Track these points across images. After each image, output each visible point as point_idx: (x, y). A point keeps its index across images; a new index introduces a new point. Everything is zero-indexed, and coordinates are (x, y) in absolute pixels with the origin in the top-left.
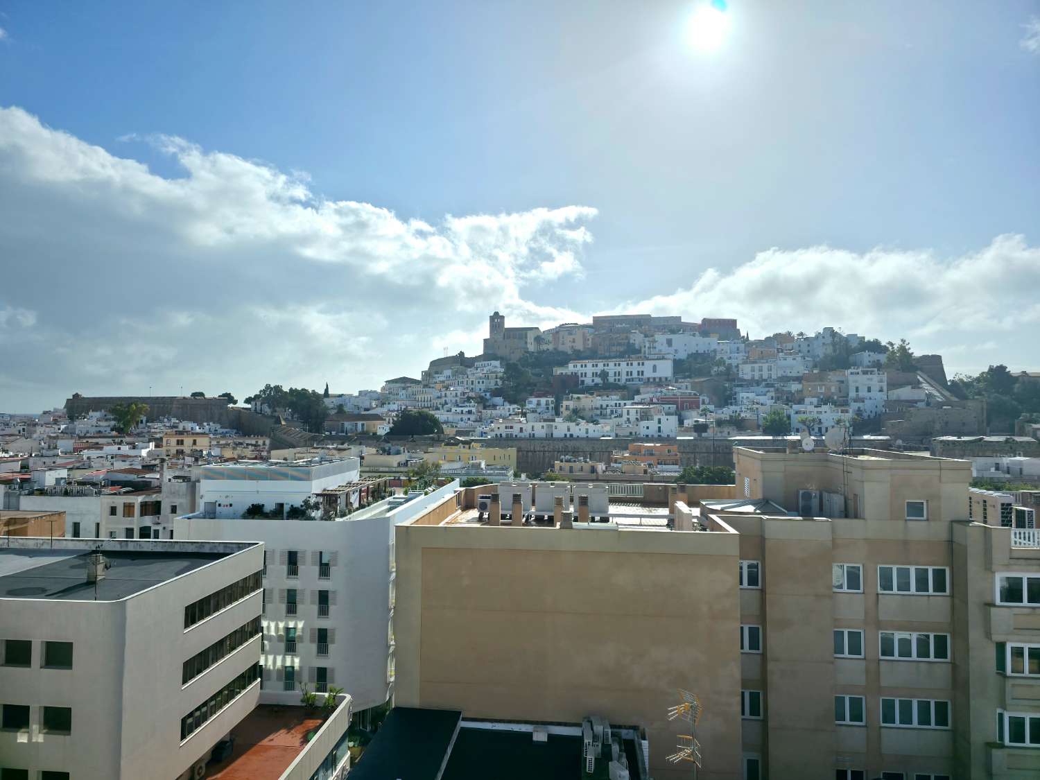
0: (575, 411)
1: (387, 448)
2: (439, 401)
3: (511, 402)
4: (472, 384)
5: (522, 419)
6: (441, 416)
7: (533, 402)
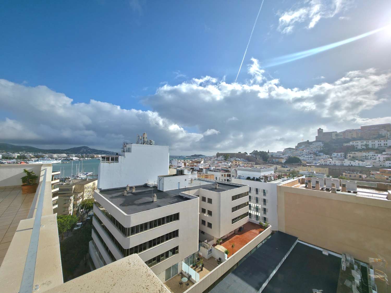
0: (353, 157)
1: (284, 166)
2: (300, 154)
3: (326, 154)
4: (312, 149)
5: (330, 159)
6: (301, 158)
7: (335, 154)
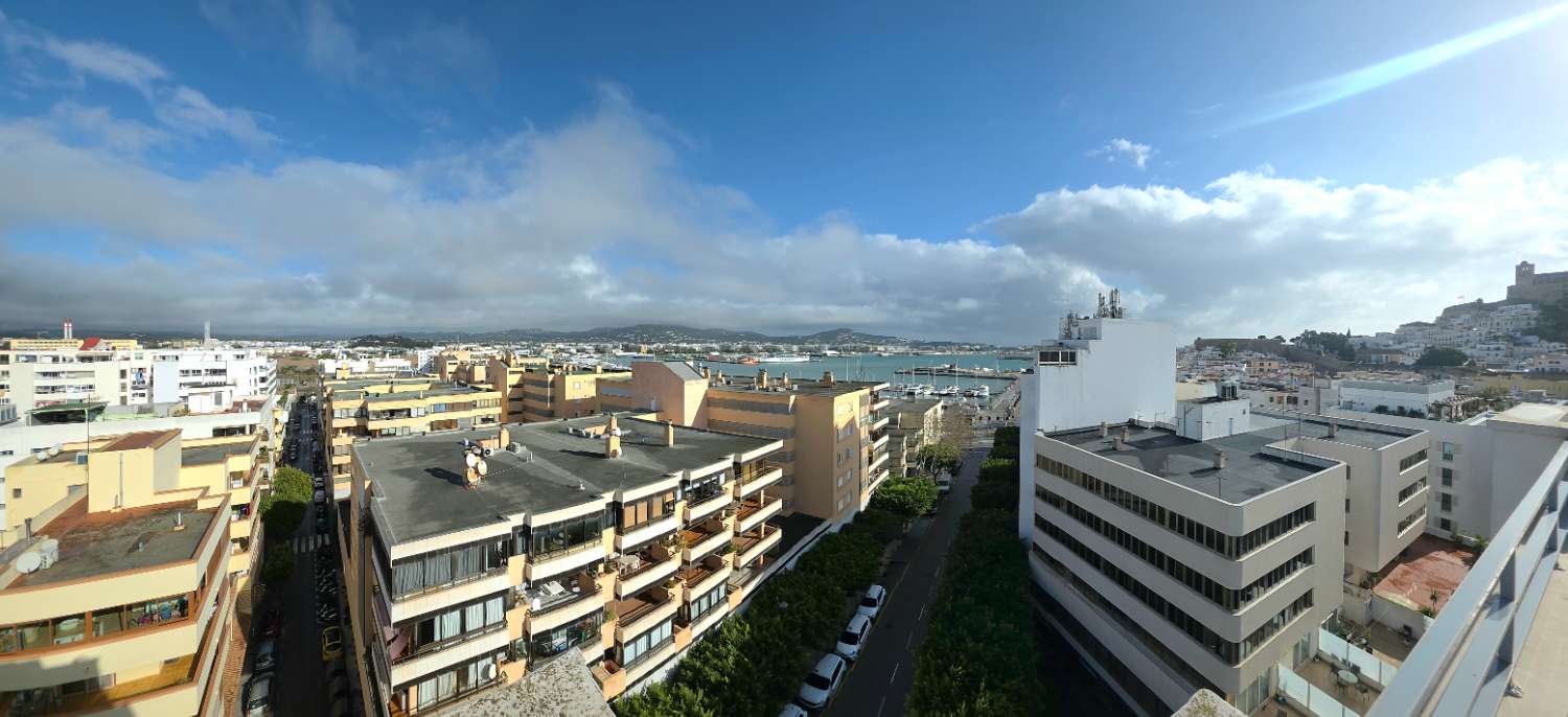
2: (1460, 339)
4: (1498, 324)
